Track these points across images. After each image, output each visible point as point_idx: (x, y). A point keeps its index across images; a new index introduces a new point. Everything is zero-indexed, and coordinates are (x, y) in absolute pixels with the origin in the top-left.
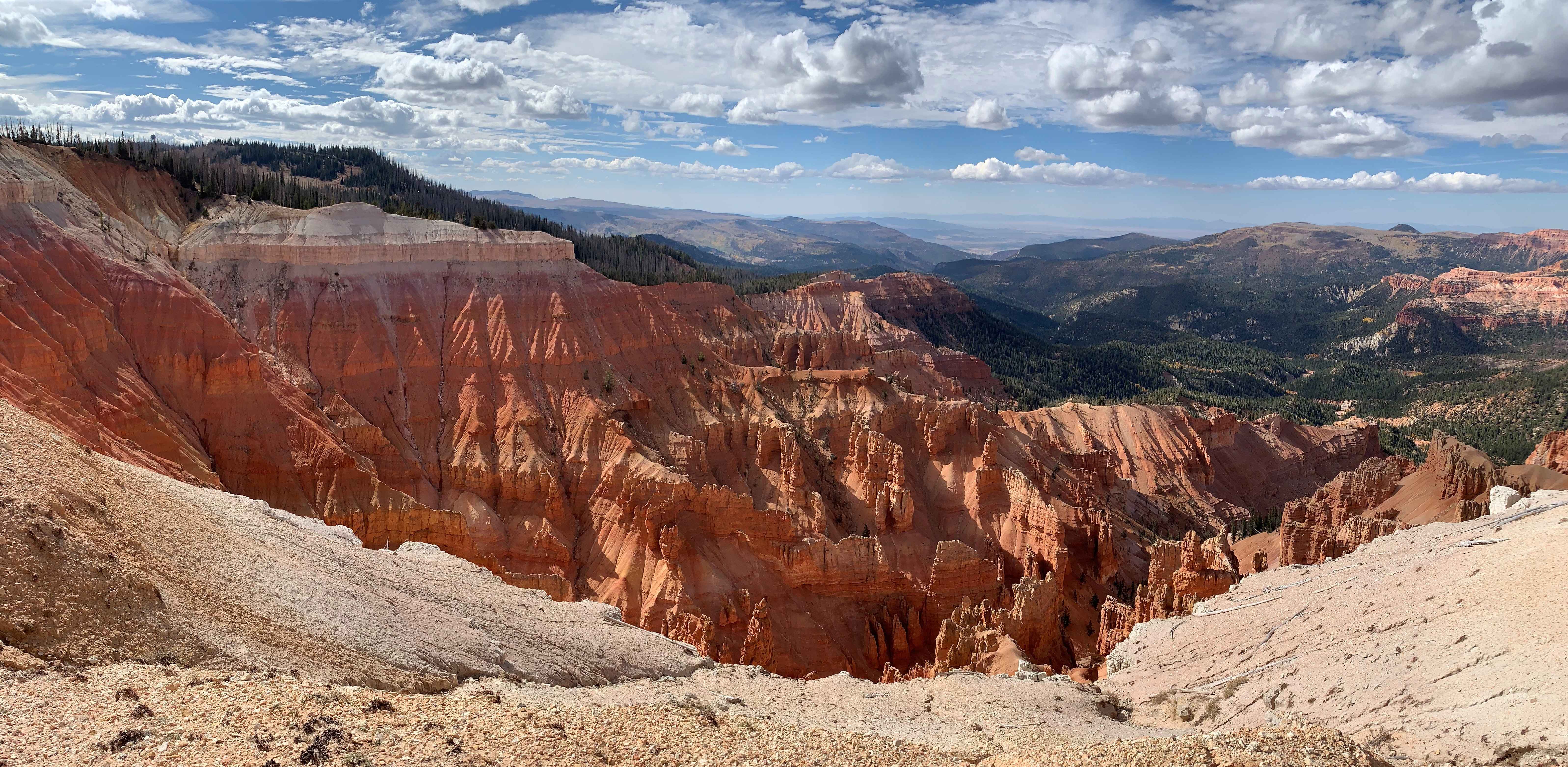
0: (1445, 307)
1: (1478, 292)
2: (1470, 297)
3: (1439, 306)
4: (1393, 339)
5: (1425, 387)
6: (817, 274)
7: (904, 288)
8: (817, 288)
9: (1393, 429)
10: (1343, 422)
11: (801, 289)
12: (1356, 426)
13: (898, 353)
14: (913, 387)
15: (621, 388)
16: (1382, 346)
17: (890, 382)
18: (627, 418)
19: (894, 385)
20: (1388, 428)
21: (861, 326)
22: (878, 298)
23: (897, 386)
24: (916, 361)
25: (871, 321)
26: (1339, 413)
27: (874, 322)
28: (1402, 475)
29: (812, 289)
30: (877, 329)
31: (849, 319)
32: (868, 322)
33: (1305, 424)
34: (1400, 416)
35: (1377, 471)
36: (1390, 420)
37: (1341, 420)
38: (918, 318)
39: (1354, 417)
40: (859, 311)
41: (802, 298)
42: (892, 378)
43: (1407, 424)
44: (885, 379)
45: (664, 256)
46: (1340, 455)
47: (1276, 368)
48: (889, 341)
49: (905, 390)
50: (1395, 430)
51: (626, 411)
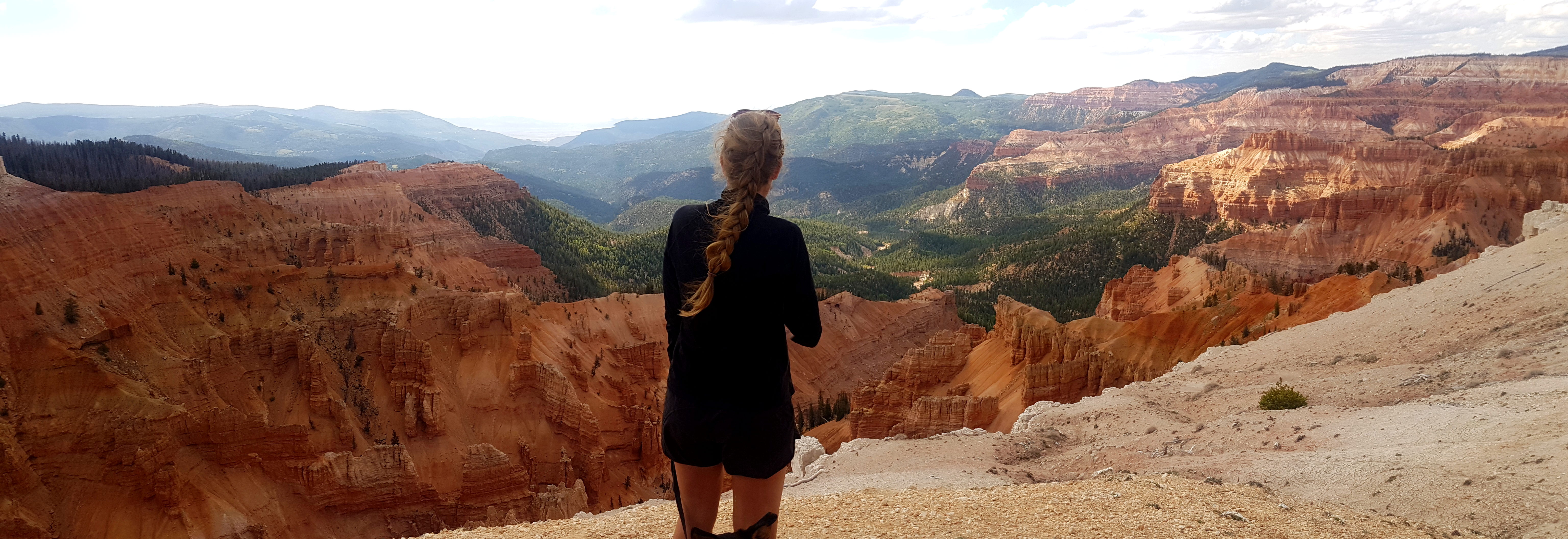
0: (1009, 170)
1: (1037, 152)
2: (1031, 158)
3: (1003, 168)
4: (966, 205)
5: (998, 250)
6: (347, 165)
7: (447, 177)
8: (346, 179)
9: (972, 295)
10: (919, 295)
11: (328, 181)
12: (932, 297)
13: (437, 245)
14: (447, 280)
15: (90, 315)
16: (956, 213)
17: (420, 276)
18: (103, 350)
19: (425, 278)
20: (967, 295)
21: (399, 217)
22: (421, 188)
23: (427, 280)
24: (457, 252)
25: (410, 212)
26: (917, 285)
27: (413, 213)
28: (973, 346)
29: (341, 180)
30: (416, 219)
31: (385, 211)
32: (407, 213)
33: (882, 299)
34: (977, 282)
35: (946, 344)
36: (968, 287)
37: (918, 292)
38: (464, 208)
39: (930, 288)
40: (396, 202)
41: (329, 190)
42: (422, 272)
43: (984, 289)
44: (414, 273)
45: (148, 157)
46: (916, 329)
47: (852, 242)
48: (430, 233)
49: (436, 284)
50: (974, 296)
51: (101, 342)
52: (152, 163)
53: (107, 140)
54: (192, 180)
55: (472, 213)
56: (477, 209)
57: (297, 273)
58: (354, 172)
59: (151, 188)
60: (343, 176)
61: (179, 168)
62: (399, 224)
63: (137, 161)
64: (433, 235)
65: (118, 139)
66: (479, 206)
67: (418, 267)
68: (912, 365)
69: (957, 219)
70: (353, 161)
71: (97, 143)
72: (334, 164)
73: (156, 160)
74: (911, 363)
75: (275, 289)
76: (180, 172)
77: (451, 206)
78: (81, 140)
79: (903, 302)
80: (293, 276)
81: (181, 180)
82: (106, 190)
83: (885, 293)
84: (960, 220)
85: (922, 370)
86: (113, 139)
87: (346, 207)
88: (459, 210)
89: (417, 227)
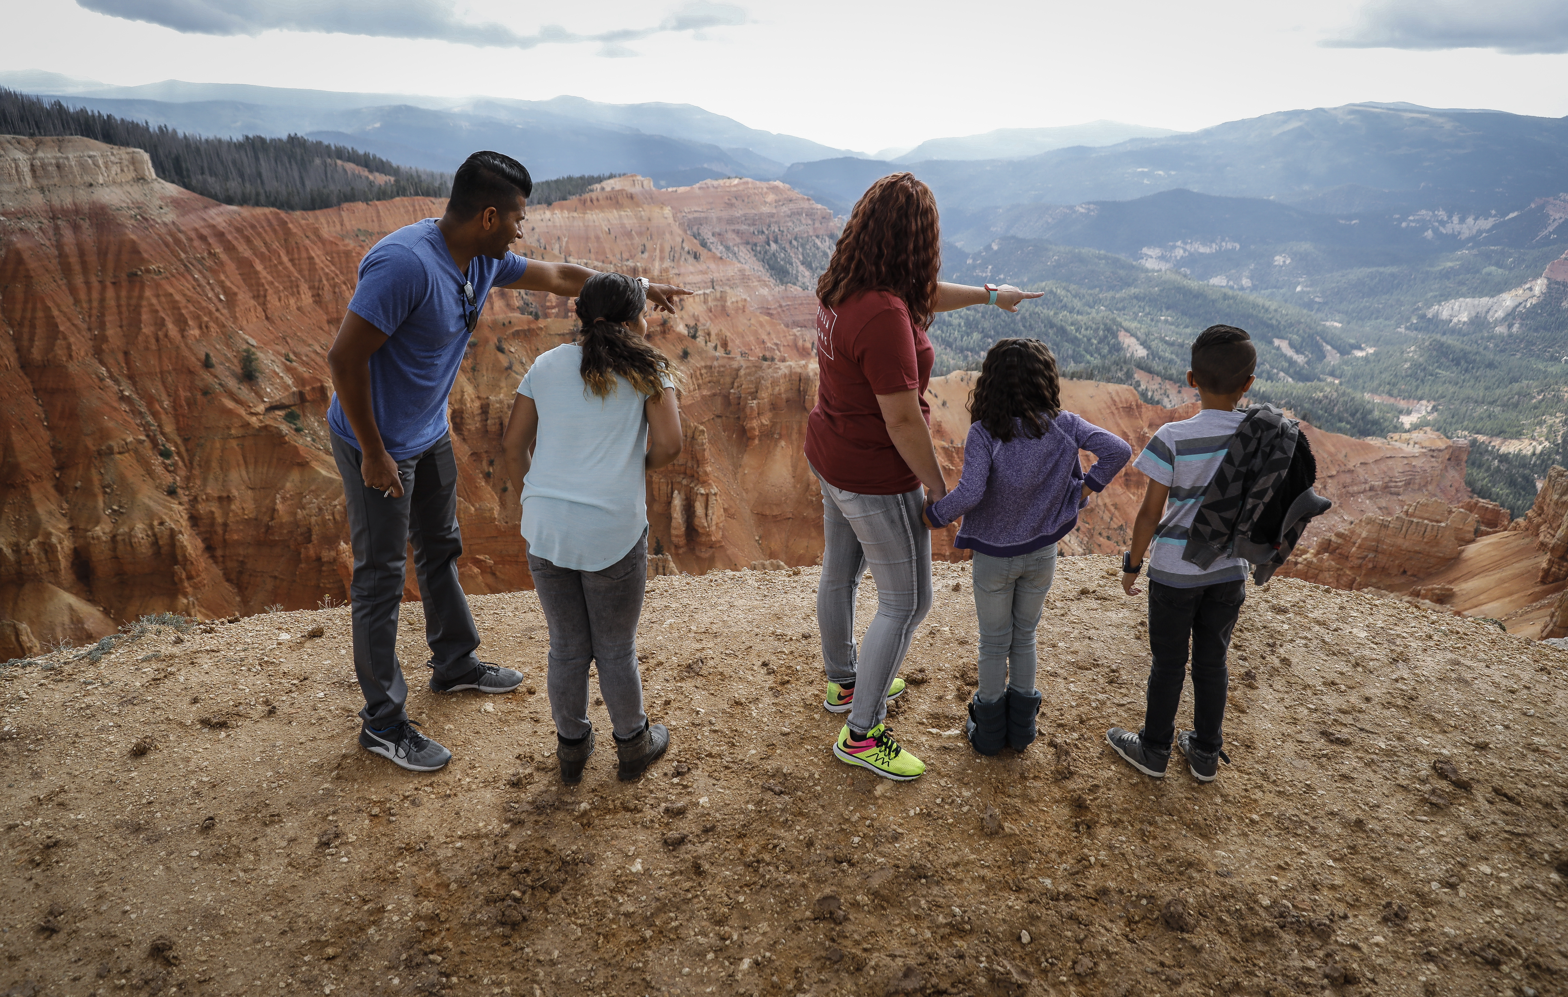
6: (600, 180)
7: (734, 201)
8: (598, 200)
9: (1501, 456)
10: (1405, 436)
11: (574, 200)
12: (1426, 444)
13: (718, 295)
14: (730, 344)
15: (275, 372)
16: (1511, 316)
17: (694, 337)
18: (291, 417)
19: (700, 340)
20: (1491, 452)
21: (667, 254)
22: (696, 215)
23: (703, 343)
24: (744, 307)
25: (683, 248)
26: (1407, 421)
27: (686, 249)
28: (1478, 533)
29: (591, 201)
30: (691, 259)
31: (649, 245)
32: (678, 249)
33: (1340, 430)
34: (1518, 435)
35: (1432, 521)
36: (1496, 442)
37: (1406, 431)
38: (755, 245)
39: (1428, 429)
40: (664, 233)
41: (575, 214)
42: (696, 331)
43: (1528, 451)
44: (686, 332)
45: (339, 162)
46: (1386, 487)
47: (1311, 337)
48: (708, 277)
49: (715, 348)
50: (1504, 458)
51: (288, 407)
52: (345, 171)
53: (284, 136)
54: (398, 195)
55: (766, 252)
56: (774, 246)
57: (533, 326)
58: (608, 189)
59: (345, 205)
60: (594, 195)
61: (380, 179)
62: (667, 264)
63: (326, 167)
64: (712, 282)
65: (299, 135)
66: (776, 242)
67: (692, 323)
68: (1365, 539)
69: (1510, 326)
70: (607, 174)
71: (272, 140)
72: (582, 178)
73: (350, 166)
74: (1364, 535)
75: (506, 346)
76: (382, 183)
77: (738, 240)
78: (251, 136)
79: (1373, 441)
80: (529, 330)
81: (383, 195)
82: (287, 205)
83: (1348, 423)
84: (1515, 329)
85: (1379, 549)
86: (292, 135)
87: (598, 238)
88: (749, 247)
89: (691, 269)
